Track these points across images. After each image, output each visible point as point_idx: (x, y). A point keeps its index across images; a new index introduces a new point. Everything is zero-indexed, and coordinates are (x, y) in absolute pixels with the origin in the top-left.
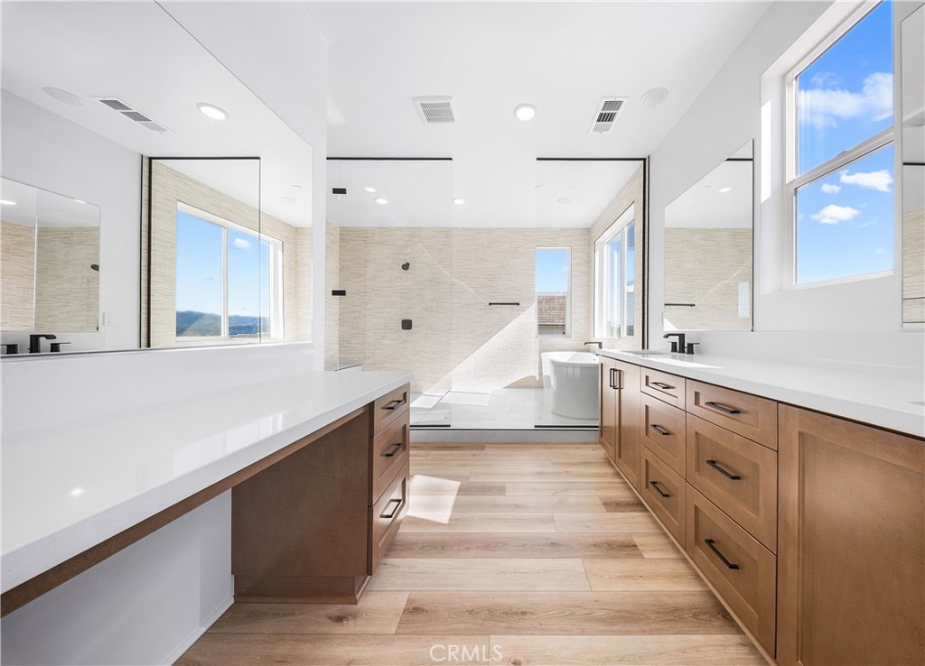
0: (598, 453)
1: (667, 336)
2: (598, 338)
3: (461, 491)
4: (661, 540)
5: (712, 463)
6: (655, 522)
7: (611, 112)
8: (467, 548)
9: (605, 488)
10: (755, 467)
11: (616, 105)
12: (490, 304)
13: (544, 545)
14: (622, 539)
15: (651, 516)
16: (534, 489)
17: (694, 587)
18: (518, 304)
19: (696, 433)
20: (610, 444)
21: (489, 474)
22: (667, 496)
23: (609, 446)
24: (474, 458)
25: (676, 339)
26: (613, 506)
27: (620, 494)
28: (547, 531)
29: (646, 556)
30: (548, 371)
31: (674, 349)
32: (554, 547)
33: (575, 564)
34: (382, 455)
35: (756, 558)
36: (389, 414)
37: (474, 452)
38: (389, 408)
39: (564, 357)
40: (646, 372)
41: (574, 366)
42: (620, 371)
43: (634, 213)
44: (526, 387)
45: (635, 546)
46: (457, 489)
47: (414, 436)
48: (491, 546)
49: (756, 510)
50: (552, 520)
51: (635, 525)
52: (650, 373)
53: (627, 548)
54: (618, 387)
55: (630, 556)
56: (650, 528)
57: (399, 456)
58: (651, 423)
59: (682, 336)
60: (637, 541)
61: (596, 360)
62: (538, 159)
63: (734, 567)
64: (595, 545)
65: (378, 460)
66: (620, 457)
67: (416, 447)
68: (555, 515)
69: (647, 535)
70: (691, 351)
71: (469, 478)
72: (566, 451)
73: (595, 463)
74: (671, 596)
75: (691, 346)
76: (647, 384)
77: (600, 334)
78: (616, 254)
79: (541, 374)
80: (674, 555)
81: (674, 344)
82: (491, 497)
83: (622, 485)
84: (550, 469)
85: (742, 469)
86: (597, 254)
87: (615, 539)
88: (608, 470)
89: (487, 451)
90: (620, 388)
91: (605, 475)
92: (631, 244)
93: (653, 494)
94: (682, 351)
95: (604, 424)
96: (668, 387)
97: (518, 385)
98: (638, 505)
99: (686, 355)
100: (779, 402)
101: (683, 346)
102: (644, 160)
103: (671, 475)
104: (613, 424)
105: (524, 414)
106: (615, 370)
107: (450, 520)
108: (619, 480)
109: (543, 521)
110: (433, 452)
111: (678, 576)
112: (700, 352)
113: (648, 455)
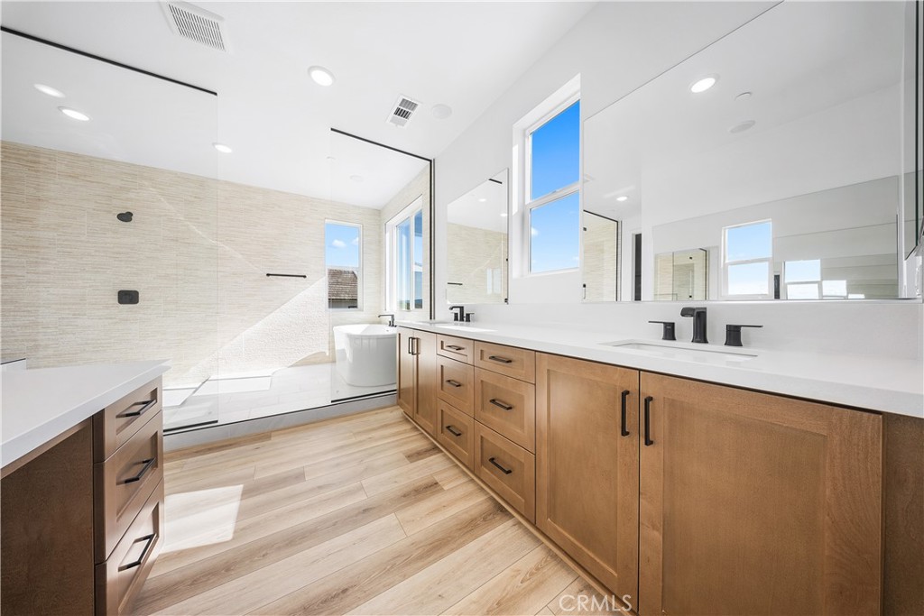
0: (397, 413)
1: (452, 309)
2: (389, 311)
3: (246, 493)
4: (456, 471)
5: (493, 401)
6: (449, 458)
7: (407, 110)
8: (264, 556)
9: (406, 443)
10: (521, 398)
11: (413, 106)
12: (268, 275)
13: (356, 515)
14: (424, 482)
15: (445, 455)
16: (338, 465)
17: (481, 498)
18: (305, 277)
19: (482, 381)
20: (408, 403)
21: (281, 464)
22: (459, 435)
23: (406, 405)
24: (258, 451)
25: (458, 311)
26: (414, 456)
27: (420, 444)
28: (359, 500)
29: (445, 488)
30: (342, 344)
31: (456, 319)
32: (367, 512)
33: (389, 520)
34: (118, 484)
35: (523, 461)
36: (128, 424)
37: (257, 445)
38: (128, 415)
39: (358, 330)
40: (440, 338)
41: (369, 337)
42: (417, 339)
43: (421, 204)
44: (315, 363)
45: (436, 483)
46: (241, 493)
47: (168, 443)
48: (293, 541)
49: (522, 427)
50: (361, 488)
51: (436, 466)
52: (445, 339)
53: (431, 487)
54: (415, 352)
55: (433, 493)
56: (447, 465)
57: (149, 478)
58: (445, 379)
59: (462, 308)
60: (437, 478)
61: (392, 331)
62: (332, 129)
63: (509, 472)
64: (405, 496)
65: (113, 493)
66: (417, 412)
67: (171, 459)
68: (363, 482)
69: (445, 470)
70: (468, 320)
71: (253, 476)
72: (365, 419)
73: (394, 423)
74: (467, 512)
75: (468, 315)
76: (442, 348)
77: (392, 307)
78: (404, 238)
79: (332, 348)
80: (465, 480)
81: (456, 314)
82: (288, 488)
83: (420, 436)
84: (354, 440)
85: (512, 402)
86: (388, 234)
87: (418, 484)
88: (407, 427)
89: (274, 440)
90: (418, 354)
91: (405, 432)
92: (418, 230)
93: (447, 437)
94: (462, 320)
95: (402, 387)
96: (459, 349)
97: (305, 363)
98: (435, 449)
99: (464, 323)
100: (536, 351)
101: (462, 316)
102: (431, 161)
103: (462, 419)
104: (411, 385)
105: (316, 391)
106: (413, 339)
107: (235, 532)
108: (416, 433)
109: (350, 493)
110: (190, 459)
111: (470, 494)
112: (474, 321)
113: (443, 406)
